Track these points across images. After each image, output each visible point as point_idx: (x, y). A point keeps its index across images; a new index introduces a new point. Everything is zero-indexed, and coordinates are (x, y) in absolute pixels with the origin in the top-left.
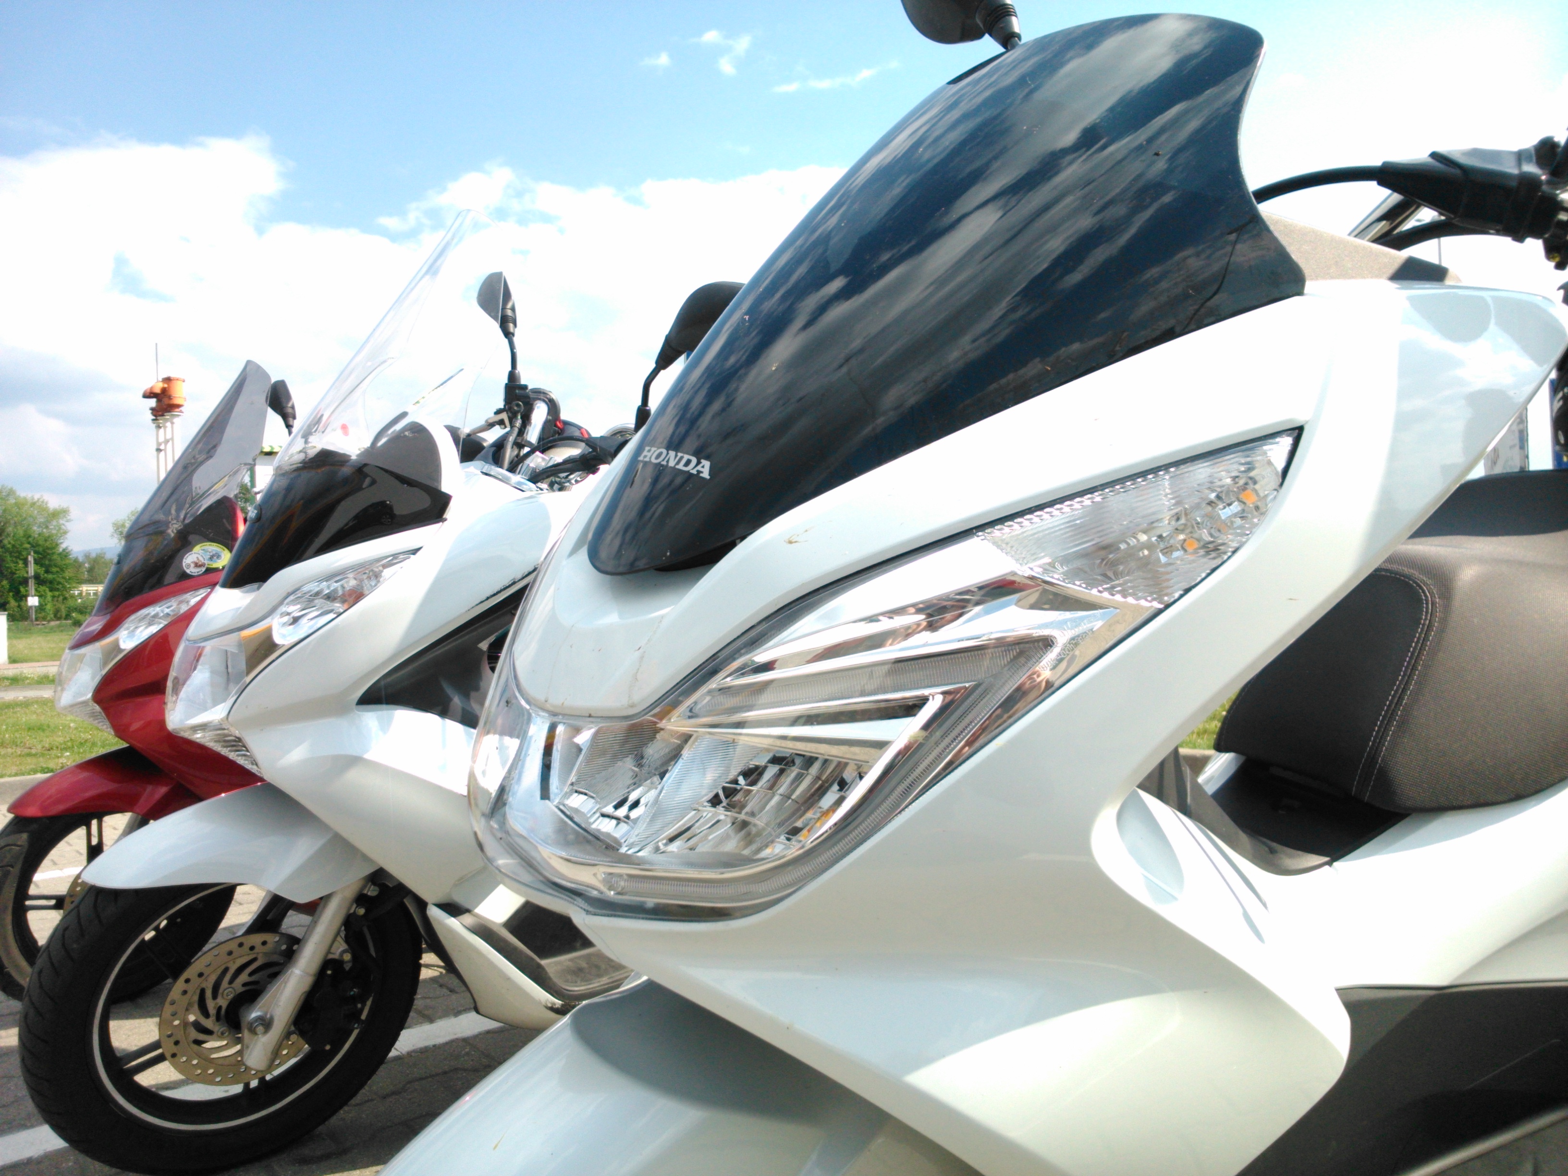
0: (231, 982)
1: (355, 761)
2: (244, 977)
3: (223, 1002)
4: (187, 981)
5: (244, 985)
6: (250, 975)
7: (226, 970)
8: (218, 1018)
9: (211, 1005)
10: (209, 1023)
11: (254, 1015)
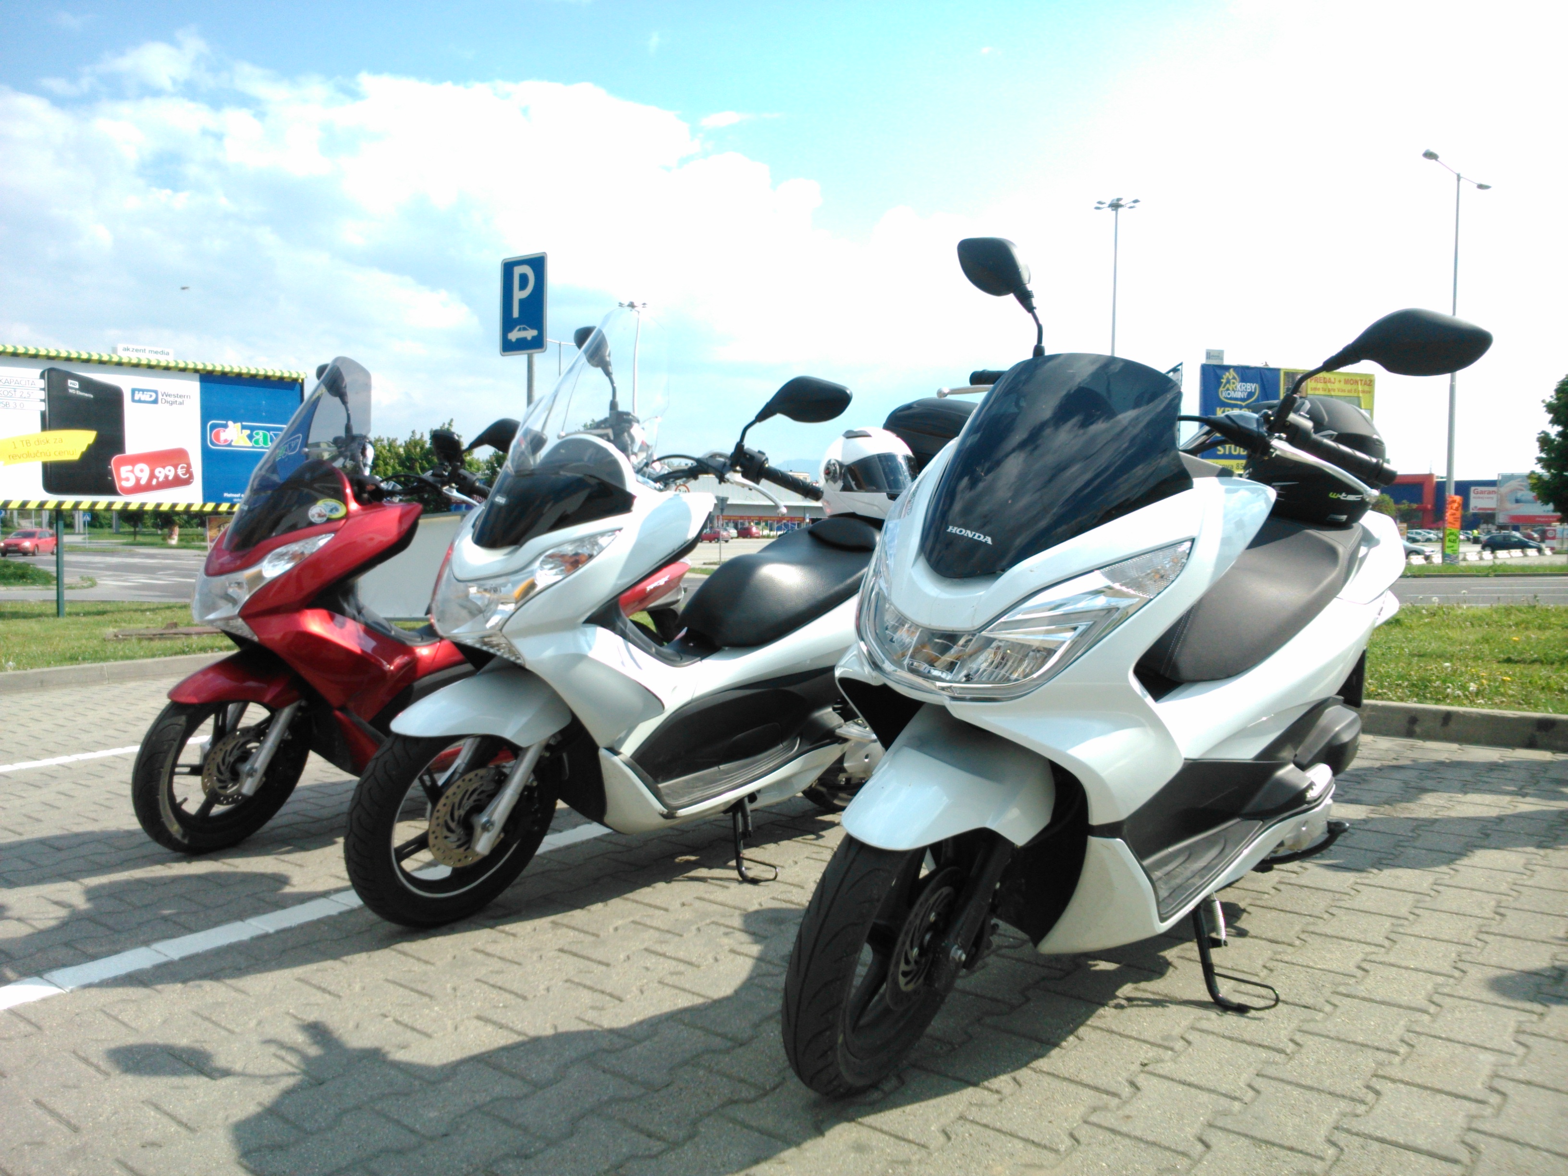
0: (468, 799)
1: (581, 657)
2: (474, 797)
3: (462, 812)
4: (447, 797)
5: (475, 801)
6: (479, 794)
7: (467, 791)
8: (459, 822)
9: (456, 814)
10: (453, 825)
11: (484, 819)
